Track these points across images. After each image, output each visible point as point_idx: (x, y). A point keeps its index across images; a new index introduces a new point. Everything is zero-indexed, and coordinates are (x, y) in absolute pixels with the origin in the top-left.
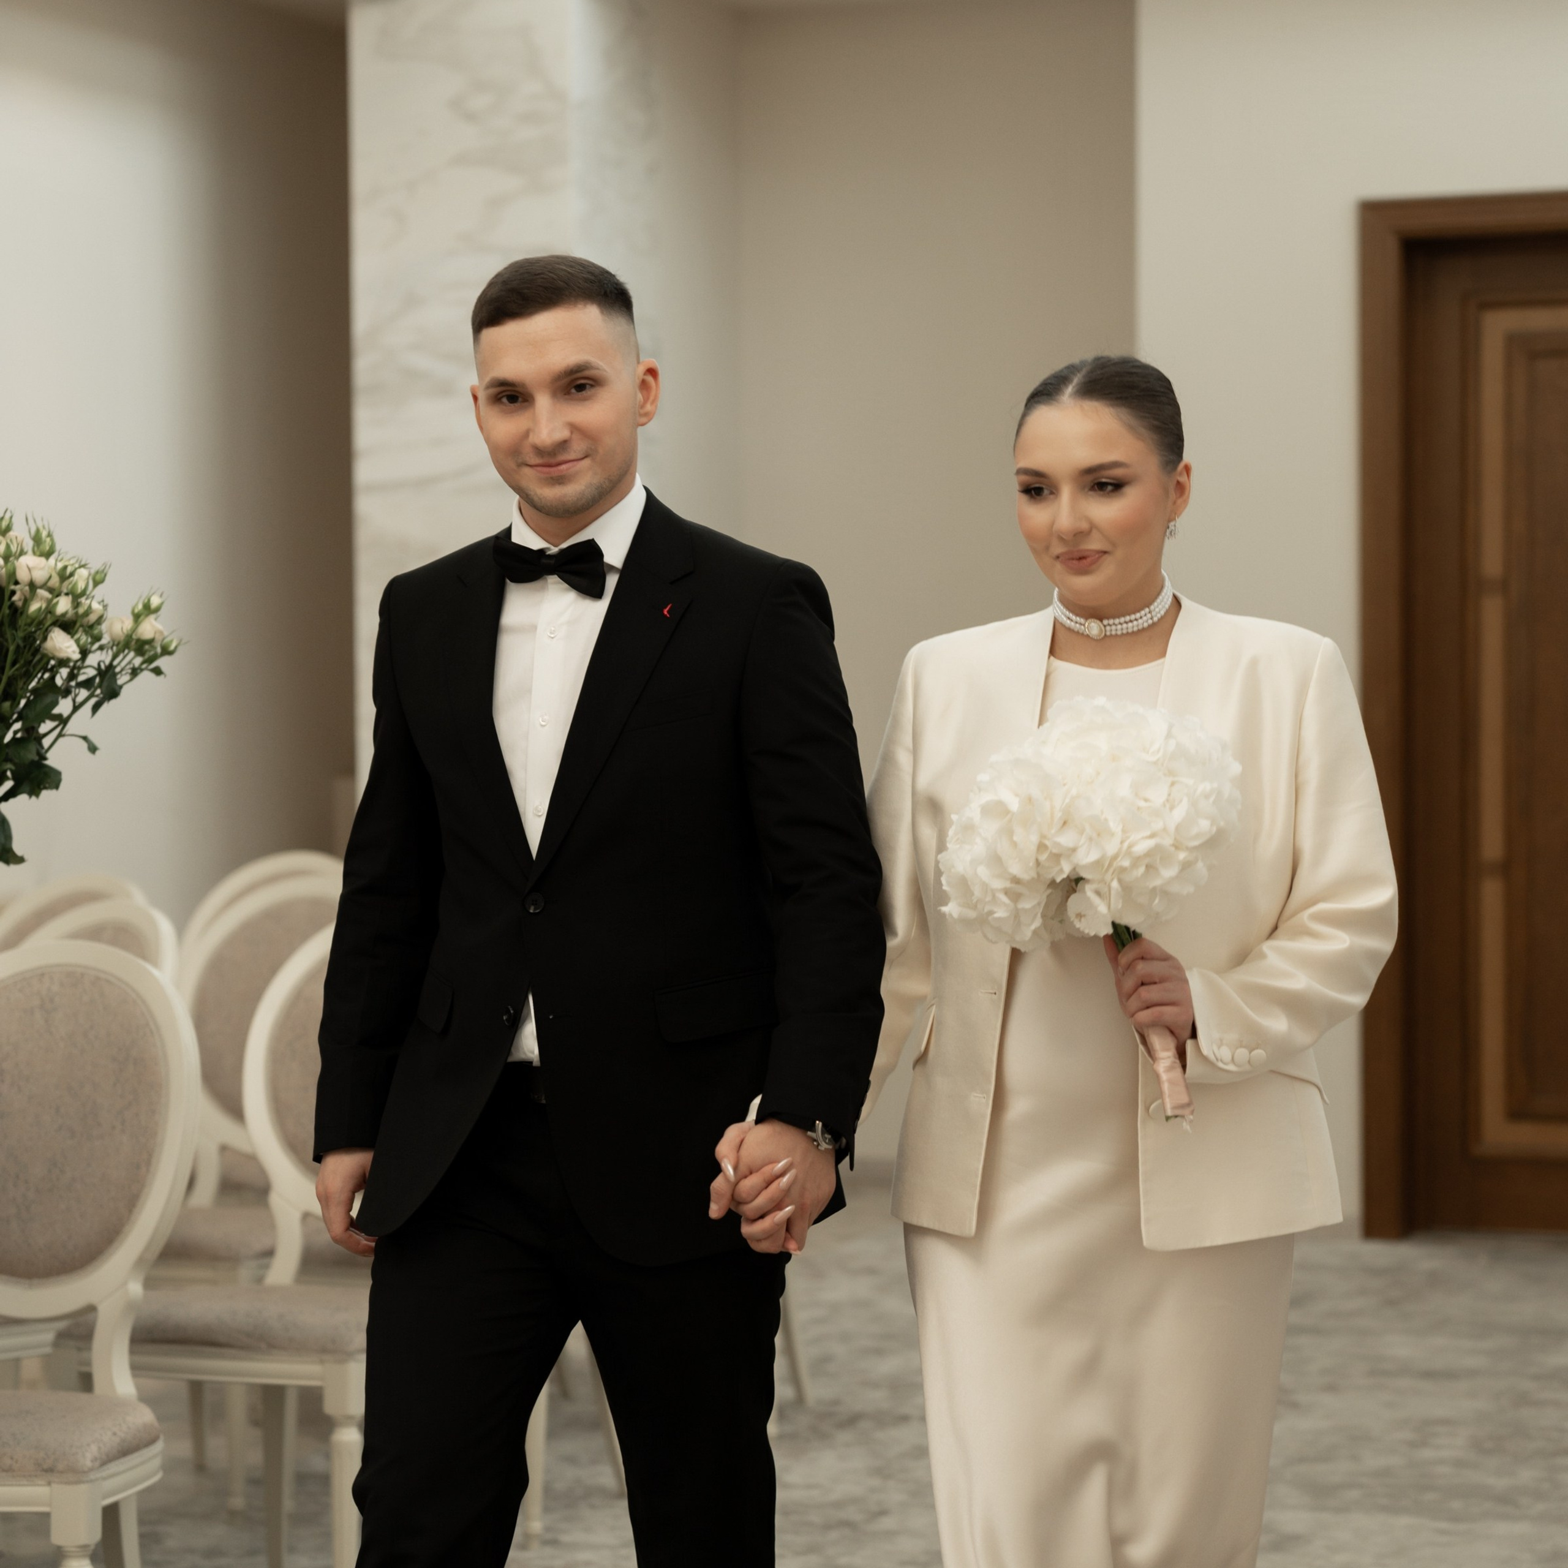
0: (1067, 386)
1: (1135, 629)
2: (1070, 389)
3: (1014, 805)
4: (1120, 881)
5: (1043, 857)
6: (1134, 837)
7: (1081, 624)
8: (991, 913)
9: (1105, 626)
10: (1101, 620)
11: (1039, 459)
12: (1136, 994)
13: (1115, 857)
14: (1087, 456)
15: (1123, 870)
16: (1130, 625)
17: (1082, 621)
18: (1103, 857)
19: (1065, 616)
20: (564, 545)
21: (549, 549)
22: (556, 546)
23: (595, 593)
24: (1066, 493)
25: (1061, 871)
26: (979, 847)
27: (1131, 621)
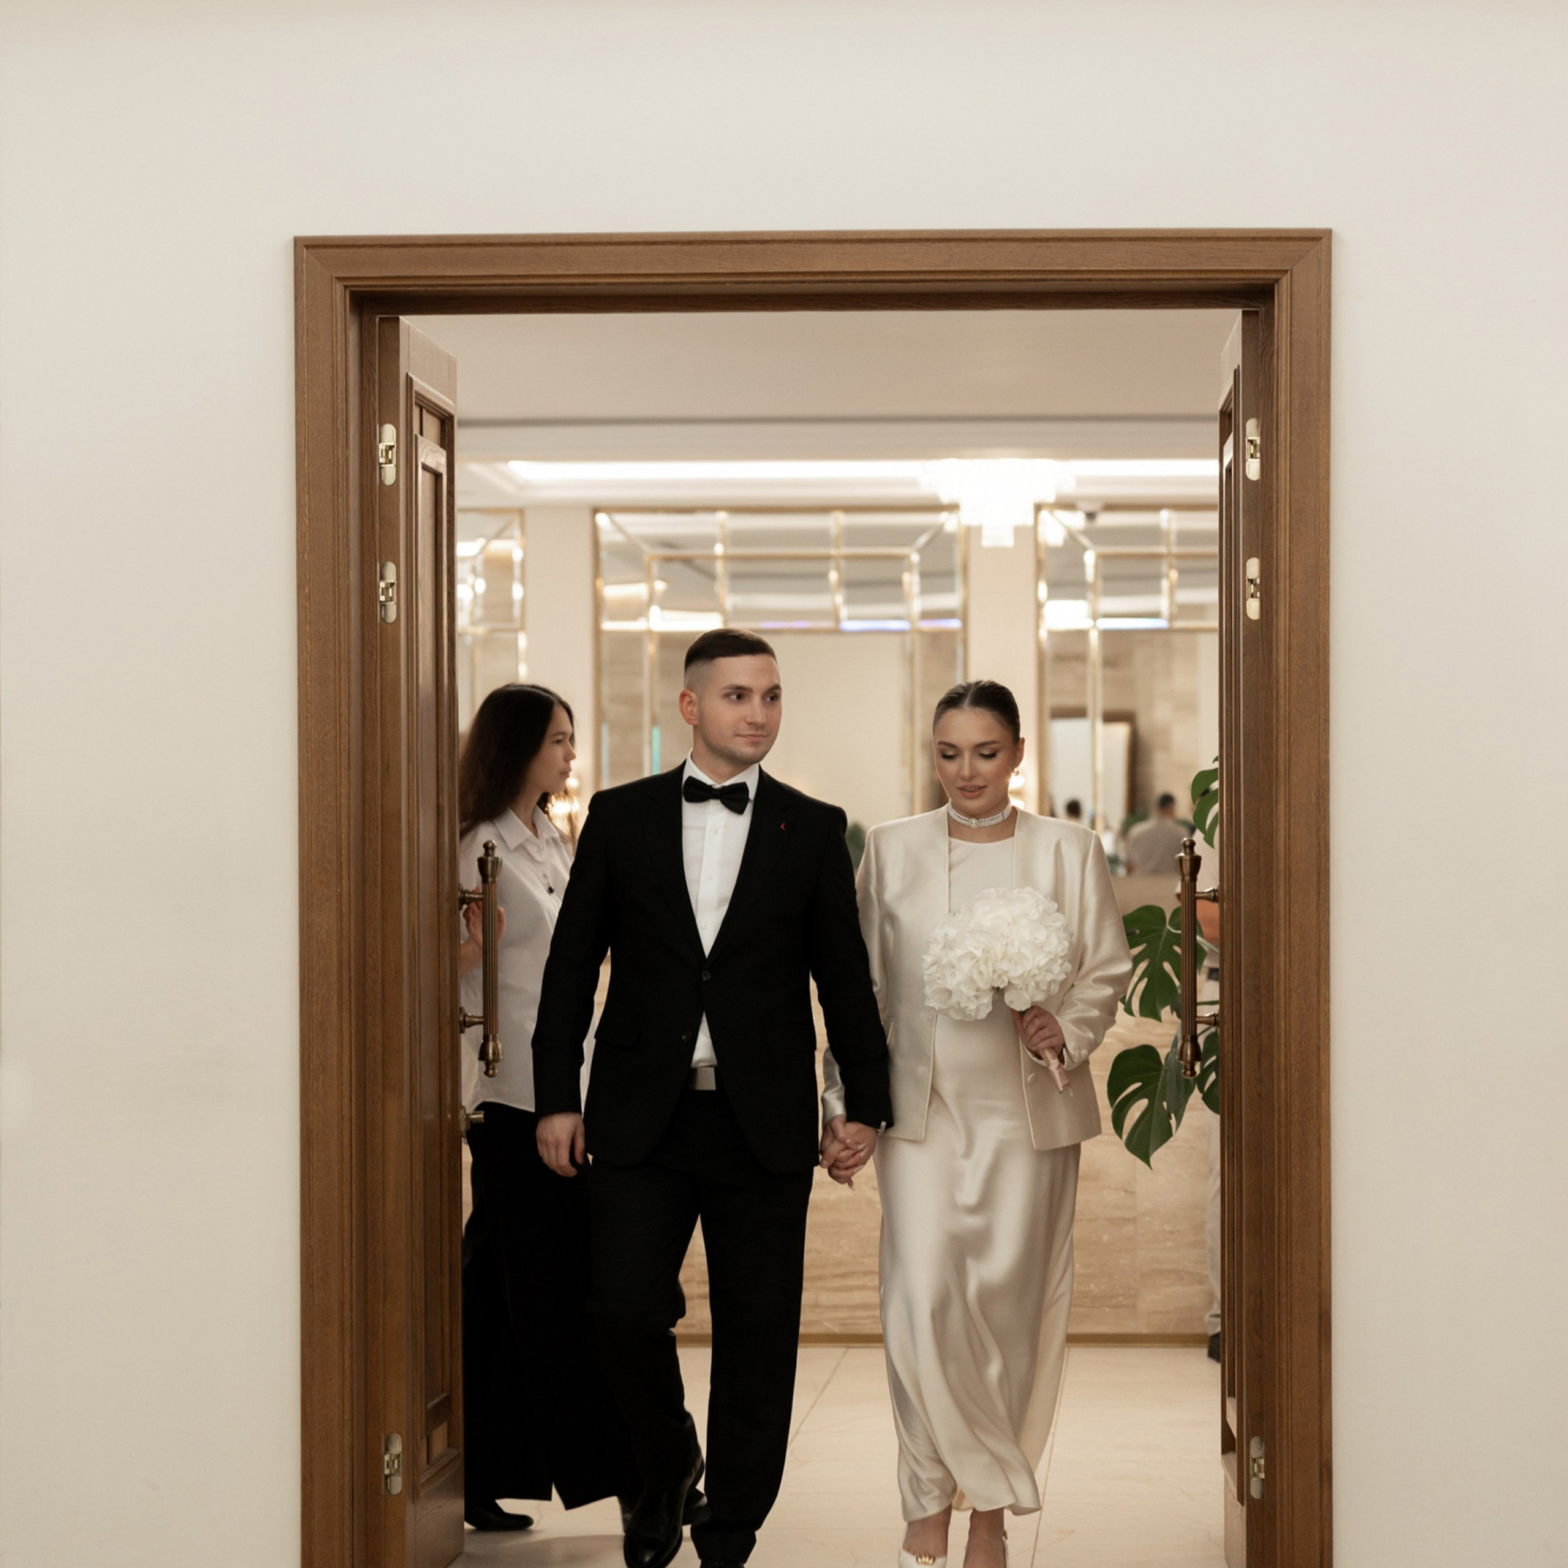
0: (965, 699)
1: (995, 823)
2: (967, 701)
3: (979, 953)
4: (1034, 981)
5: (995, 977)
6: (1037, 959)
7: (966, 820)
8: (966, 1007)
9: (979, 822)
10: (978, 819)
11: (954, 738)
12: (1037, 1035)
13: (1030, 971)
14: (977, 737)
15: (1035, 976)
16: (992, 821)
17: (968, 819)
18: (1024, 972)
19: (957, 816)
20: (728, 783)
21: (714, 785)
22: (719, 784)
23: (740, 811)
24: (967, 755)
25: (1004, 981)
26: (959, 977)
27: (993, 819)
